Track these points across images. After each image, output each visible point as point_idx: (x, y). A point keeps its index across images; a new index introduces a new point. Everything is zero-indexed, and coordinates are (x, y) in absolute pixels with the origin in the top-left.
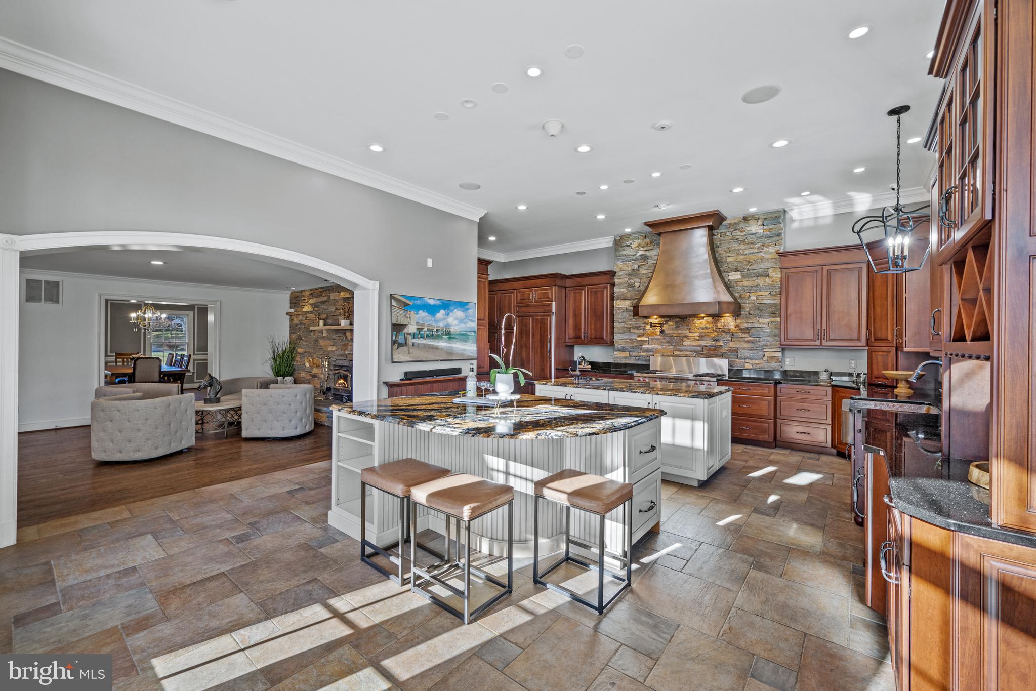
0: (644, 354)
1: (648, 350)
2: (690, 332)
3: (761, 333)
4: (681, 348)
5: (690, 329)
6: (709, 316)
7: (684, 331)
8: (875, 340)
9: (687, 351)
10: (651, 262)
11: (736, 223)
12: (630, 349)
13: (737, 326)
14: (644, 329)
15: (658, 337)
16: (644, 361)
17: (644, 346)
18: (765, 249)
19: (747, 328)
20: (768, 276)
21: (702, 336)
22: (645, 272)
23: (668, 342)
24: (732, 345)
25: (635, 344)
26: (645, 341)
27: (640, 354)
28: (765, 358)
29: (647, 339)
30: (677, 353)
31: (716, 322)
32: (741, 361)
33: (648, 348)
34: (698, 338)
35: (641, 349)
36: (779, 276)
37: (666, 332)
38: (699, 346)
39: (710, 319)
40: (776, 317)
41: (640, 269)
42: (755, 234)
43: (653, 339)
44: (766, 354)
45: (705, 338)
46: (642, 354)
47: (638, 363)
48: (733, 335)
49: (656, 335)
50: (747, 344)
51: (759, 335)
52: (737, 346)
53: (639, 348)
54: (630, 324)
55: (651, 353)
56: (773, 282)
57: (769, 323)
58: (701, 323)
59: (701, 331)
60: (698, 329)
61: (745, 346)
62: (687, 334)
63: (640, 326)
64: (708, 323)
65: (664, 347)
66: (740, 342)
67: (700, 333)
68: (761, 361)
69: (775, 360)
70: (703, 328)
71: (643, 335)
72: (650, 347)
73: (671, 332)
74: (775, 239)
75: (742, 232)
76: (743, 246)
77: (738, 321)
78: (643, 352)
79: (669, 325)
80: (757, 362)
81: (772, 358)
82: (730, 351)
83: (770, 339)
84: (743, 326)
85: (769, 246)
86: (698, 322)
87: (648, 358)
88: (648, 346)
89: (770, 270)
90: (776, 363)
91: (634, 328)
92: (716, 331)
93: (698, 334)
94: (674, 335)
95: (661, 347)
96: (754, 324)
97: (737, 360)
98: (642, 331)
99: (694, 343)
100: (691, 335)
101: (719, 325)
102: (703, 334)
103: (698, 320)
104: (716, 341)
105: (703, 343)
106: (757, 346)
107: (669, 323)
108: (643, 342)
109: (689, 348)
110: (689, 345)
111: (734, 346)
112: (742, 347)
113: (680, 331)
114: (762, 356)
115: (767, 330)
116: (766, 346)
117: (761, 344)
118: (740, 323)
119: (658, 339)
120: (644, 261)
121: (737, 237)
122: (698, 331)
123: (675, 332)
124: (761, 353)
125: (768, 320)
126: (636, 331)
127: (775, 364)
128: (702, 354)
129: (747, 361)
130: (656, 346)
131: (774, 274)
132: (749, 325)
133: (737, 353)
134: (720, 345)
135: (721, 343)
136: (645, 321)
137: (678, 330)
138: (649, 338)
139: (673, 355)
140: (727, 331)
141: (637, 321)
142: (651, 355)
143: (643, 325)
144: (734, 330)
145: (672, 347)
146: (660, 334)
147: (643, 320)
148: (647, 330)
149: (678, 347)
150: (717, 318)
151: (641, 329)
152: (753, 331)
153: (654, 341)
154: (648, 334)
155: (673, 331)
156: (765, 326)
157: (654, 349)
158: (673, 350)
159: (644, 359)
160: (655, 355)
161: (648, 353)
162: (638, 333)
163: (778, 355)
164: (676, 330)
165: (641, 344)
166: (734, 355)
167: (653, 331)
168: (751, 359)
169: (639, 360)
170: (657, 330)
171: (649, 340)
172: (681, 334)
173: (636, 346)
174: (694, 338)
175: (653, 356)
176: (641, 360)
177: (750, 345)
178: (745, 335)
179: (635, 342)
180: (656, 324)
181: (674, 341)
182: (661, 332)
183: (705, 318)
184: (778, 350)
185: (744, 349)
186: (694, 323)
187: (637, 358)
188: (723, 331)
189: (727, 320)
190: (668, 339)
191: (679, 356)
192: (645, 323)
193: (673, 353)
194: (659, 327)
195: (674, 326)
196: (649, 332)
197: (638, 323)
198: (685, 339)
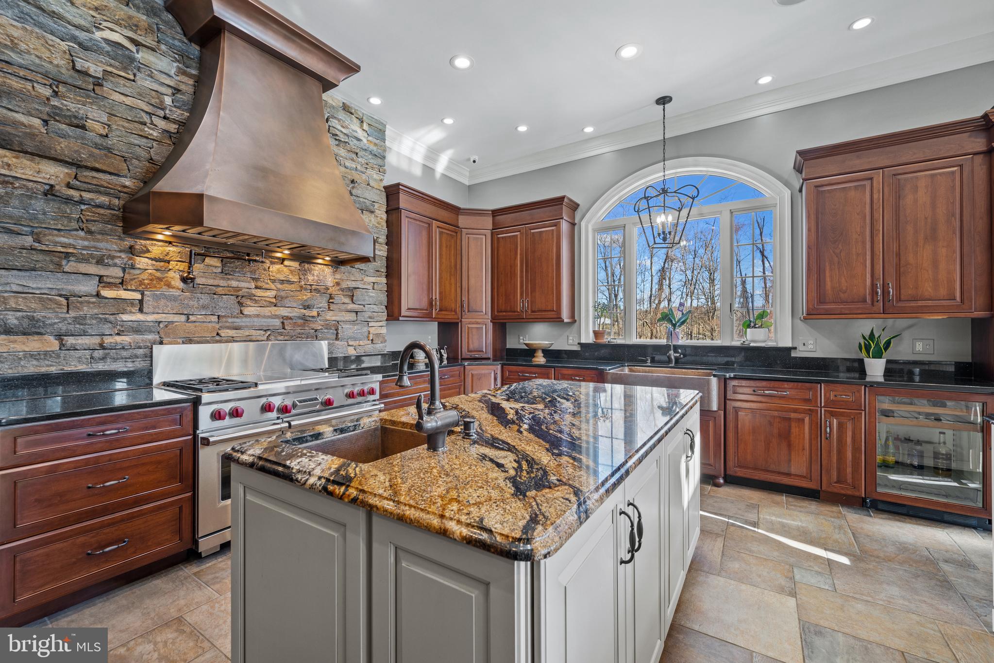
0: (126, 339)
1: (137, 329)
2: (257, 287)
3: (367, 298)
4: (239, 322)
5: (255, 280)
6: (294, 257)
7: (242, 285)
8: (469, 312)
10: (144, 82)
11: (333, 107)
12: (63, 327)
13: (338, 284)
14: (129, 267)
15: (174, 292)
16: (126, 359)
17: (125, 317)
18: (369, 171)
19: (349, 289)
20: (372, 212)
21: (282, 298)
22: (128, 101)
23: (204, 307)
24: (330, 316)
25: (86, 310)
26: (131, 302)
27: (108, 340)
28: (371, 337)
29: (136, 296)
30: (225, 333)
31: (305, 272)
32: (342, 343)
33: (138, 322)
34: (274, 300)
35: (114, 324)
36: (385, 216)
37: (200, 281)
38: (276, 317)
39: (295, 265)
40: (380, 276)
41: (107, 85)
42: (359, 140)
43: (157, 298)
44: (372, 330)
45: (287, 302)
46: (118, 339)
47: (101, 367)
48: (331, 298)
49: (169, 285)
50: (348, 314)
51: (364, 300)
52: (338, 318)
53: (106, 321)
54: (64, 246)
55: (150, 337)
56: (378, 223)
57: (374, 283)
58: (279, 271)
59: (279, 286)
60: (274, 281)
61: (347, 318)
62: (254, 291)
63: (113, 258)
64: (292, 272)
65: (192, 318)
66: (341, 310)
67: (278, 290)
68: (366, 342)
69: (381, 339)
70: (282, 282)
71: (122, 283)
72: (150, 318)
73: (211, 282)
74: (379, 161)
75: (342, 127)
76: (342, 152)
77: (338, 276)
78: (119, 334)
79: (208, 266)
80: (361, 343)
81: (378, 335)
82: (327, 326)
83: (375, 308)
84: (344, 285)
85: (373, 168)
86: (275, 268)
87: (142, 352)
89: (376, 205)
90: (382, 342)
91: (85, 260)
92: (306, 289)
93: (273, 293)
94: (220, 291)
95: (183, 318)
96: (358, 283)
97: (337, 342)
98: (116, 273)
99: (267, 311)
100: (259, 293)
101: (310, 278)
102: (283, 294)
103: (272, 263)
104: (307, 307)
105: (283, 312)
106: (361, 317)
107: (208, 260)
108: (121, 305)
109: (257, 322)
110: (258, 316)
111: (334, 318)
112: (343, 319)
113: (234, 284)
114: (366, 334)
115: (372, 293)
116: (370, 317)
117: (367, 315)
118: (342, 280)
119: (174, 299)
120: (125, 69)
121: (338, 133)
122: (273, 286)
123: (222, 283)
124: (365, 329)
125: (373, 279)
126: (92, 269)
127: (381, 345)
128: (281, 334)
129: (351, 343)
130: (171, 318)
131: (379, 212)
132: (353, 285)
133: (337, 330)
134: (313, 317)
135: (315, 313)
136: (128, 242)
137: (229, 279)
138: (143, 294)
139: (218, 338)
140: (322, 291)
141: (98, 240)
142: (155, 343)
143: (123, 255)
144: (333, 290)
145: (215, 319)
146: (181, 285)
147: (120, 238)
148: (138, 272)
149: (230, 320)
150: (307, 266)
151: (115, 265)
152: (357, 293)
153: (162, 302)
154: (141, 283)
155: (216, 282)
156: (370, 287)
157: (161, 325)
158: (217, 326)
159: (124, 354)
160: (165, 340)
161: (139, 337)
162: (101, 277)
163: (384, 331)
164: (223, 279)
165: (114, 310)
166: (333, 333)
167: (158, 274)
168: (355, 339)
169: (103, 359)
170: (171, 274)
171: (146, 298)
172: (238, 289)
173: (93, 317)
174: (265, 301)
175: (161, 343)
176: (115, 360)
177: (352, 317)
178: (347, 300)
179: (89, 302)
180: (167, 258)
181: (221, 304)
182: (184, 280)
183: (286, 263)
184: (384, 323)
185: (345, 322)
186: (265, 270)
187: (98, 354)
188: (317, 291)
189: (323, 271)
190: (205, 299)
191: (232, 340)
192: (131, 250)
193: (218, 334)
194: (177, 267)
195: (219, 270)
196: (145, 276)
197: (101, 245)
198: (249, 302)
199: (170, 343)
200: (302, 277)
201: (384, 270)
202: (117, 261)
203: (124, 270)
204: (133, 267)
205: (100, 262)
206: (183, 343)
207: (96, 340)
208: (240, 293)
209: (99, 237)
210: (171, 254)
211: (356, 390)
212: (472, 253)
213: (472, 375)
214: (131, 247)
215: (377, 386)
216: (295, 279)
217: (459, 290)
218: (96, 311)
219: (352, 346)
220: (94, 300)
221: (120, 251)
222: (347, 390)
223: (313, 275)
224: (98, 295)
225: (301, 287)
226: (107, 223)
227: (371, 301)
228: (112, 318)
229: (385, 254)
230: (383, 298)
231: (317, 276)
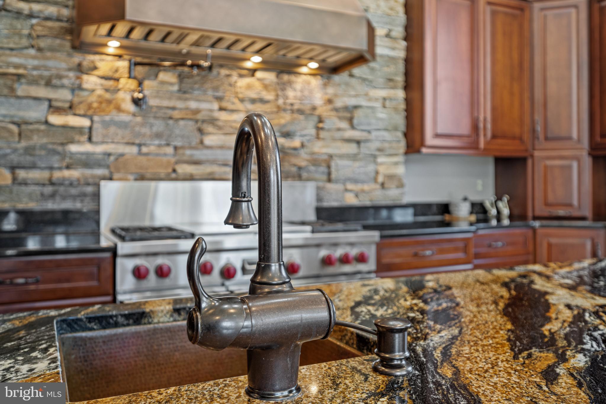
0: (75, 174)
1: (86, 162)
2: (221, 109)
3: (373, 121)
4: (199, 154)
5: (219, 99)
6: (268, 66)
7: (204, 106)
8: (547, 139)
9: (213, 162)
12: (16, 158)
13: (330, 101)
14: (77, 88)
15: (124, 118)
16: (74, 198)
17: (74, 148)
19: (346, 108)
23: (158, 136)
24: (319, 147)
25: (37, 140)
26: (79, 130)
27: (57, 175)
28: (380, 179)
29: (85, 122)
30: (184, 169)
31: (283, 86)
32: (337, 186)
33: (88, 154)
35: (63, 155)
37: (153, 102)
39: (270, 77)
40: (395, 88)
43: (106, 125)
44: (382, 170)
46: (67, 173)
47: (50, 206)
48: (321, 121)
49: (119, 109)
50: (346, 145)
51: (369, 124)
52: (330, 151)
53: (55, 152)
54: (16, 66)
55: (100, 172)
57: (385, 99)
58: (249, 87)
60: (242, 100)
61: (344, 151)
62: (217, 114)
63: (60, 77)
64: (266, 87)
65: (144, 150)
66: (334, 139)
68: (373, 186)
69: (396, 183)
70: (253, 101)
71: (71, 108)
72: (99, 149)
73: (166, 103)
77: (331, 91)
78: (68, 167)
79: (163, 83)
80: (366, 187)
81: (391, 177)
82: (315, 162)
83: (386, 135)
84: (339, 103)
86: (244, 82)
87: (90, 189)
88: (88, 148)
91: (35, 82)
92: (285, 110)
94: (176, 114)
95: (134, 150)
96: (360, 99)
97: (329, 186)
98: (65, 95)
100: (223, 116)
101: (290, 93)
103: (241, 76)
104: (287, 135)
106: (365, 149)
107: (162, 75)
108: (69, 133)
109: (221, 155)
110: (222, 146)
111: (324, 150)
112: (337, 152)
113: (193, 105)
114: (373, 175)
115: (382, 114)
116: (380, 150)
117: (374, 145)
118: (336, 95)
119: (123, 125)
122: (239, 106)
123: (179, 104)
124: (371, 168)
125: (383, 93)
126: (42, 92)
129: (350, 186)
130: (122, 149)
132: (351, 102)
133: (329, 167)
134: (295, 149)
135: (296, 142)
136: (77, 58)
137: (186, 99)
138: (92, 121)
139: (174, 175)
140: (308, 112)
141: (47, 59)
142: (104, 178)
143: (71, 74)
144: (323, 110)
145: (170, 150)
146: (131, 108)
147: (70, 55)
148: (85, 93)
149: (188, 152)
150: (286, 77)
151: (63, 86)
152: (359, 115)
153: (112, 129)
154: (90, 107)
155: (171, 104)
156: (378, 105)
157: (112, 158)
158: (173, 160)
159: (73, 191)
160: (116, 176)
161: (88, 172)
162: (50, 100)
163: (400, 170)
164: (180, 99)
165: (62, 140)
166: (323, 173)
167: (108, 96)
168: (355, 181)
169: (53, 196)
170: (121, 95)
171: (95, 126)
172: (197, 111)
173: (43, 147)
174: (232, 127)
175: (111, 179)
176: (64, 198)
177: (352, 148)
178: (344, 125)
179: (38, 131)
180: (117, 75)
181: (177, 132)
182: (136, 102)
183: (259, 74)
184: (401, 159)
185: (342, 156)
186: (230, 85)
187: (48, 190)
188: (300, 112)
189: (309, 83)
190: (159, 126)
191: (191, 178)
192: (80, 69)
193: (174, 171)
194: (128, 86)
195: (176, 88)
196: (93, 98)
197: (50, 63)
198: (209, 129)
199: (120, 179)
200: (280, 93)
201: (400, 79)
202: (65, 81)
203: (73, 90)
204: (80, 88)
205: (48, 84)
206: (136, 179)
207: (46, 174)
208: (199, 117)
209: (49, 54)
210: (121, 70)
211: (338, 253)
212: (551, 41)
213: (550, 245)
214: (80, 65)
215: (371, 253)
216: (269, 96)
217: (527, 103)
218: (45, 140)
219: (351, 191)
220: (43, 127)
221: (70, 70)
222: (323, 253)
223: (295, 90)
224: (46, 122)
225: (279, 107)
226: (56, 37)
227: (381, 125)
228: (60, 149)
229: (402, 54)
230: (400, 120)
231: (302, 91)
